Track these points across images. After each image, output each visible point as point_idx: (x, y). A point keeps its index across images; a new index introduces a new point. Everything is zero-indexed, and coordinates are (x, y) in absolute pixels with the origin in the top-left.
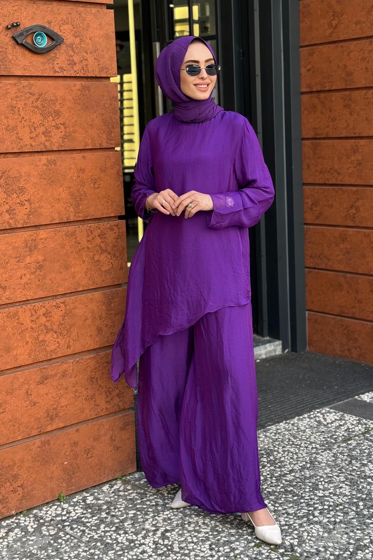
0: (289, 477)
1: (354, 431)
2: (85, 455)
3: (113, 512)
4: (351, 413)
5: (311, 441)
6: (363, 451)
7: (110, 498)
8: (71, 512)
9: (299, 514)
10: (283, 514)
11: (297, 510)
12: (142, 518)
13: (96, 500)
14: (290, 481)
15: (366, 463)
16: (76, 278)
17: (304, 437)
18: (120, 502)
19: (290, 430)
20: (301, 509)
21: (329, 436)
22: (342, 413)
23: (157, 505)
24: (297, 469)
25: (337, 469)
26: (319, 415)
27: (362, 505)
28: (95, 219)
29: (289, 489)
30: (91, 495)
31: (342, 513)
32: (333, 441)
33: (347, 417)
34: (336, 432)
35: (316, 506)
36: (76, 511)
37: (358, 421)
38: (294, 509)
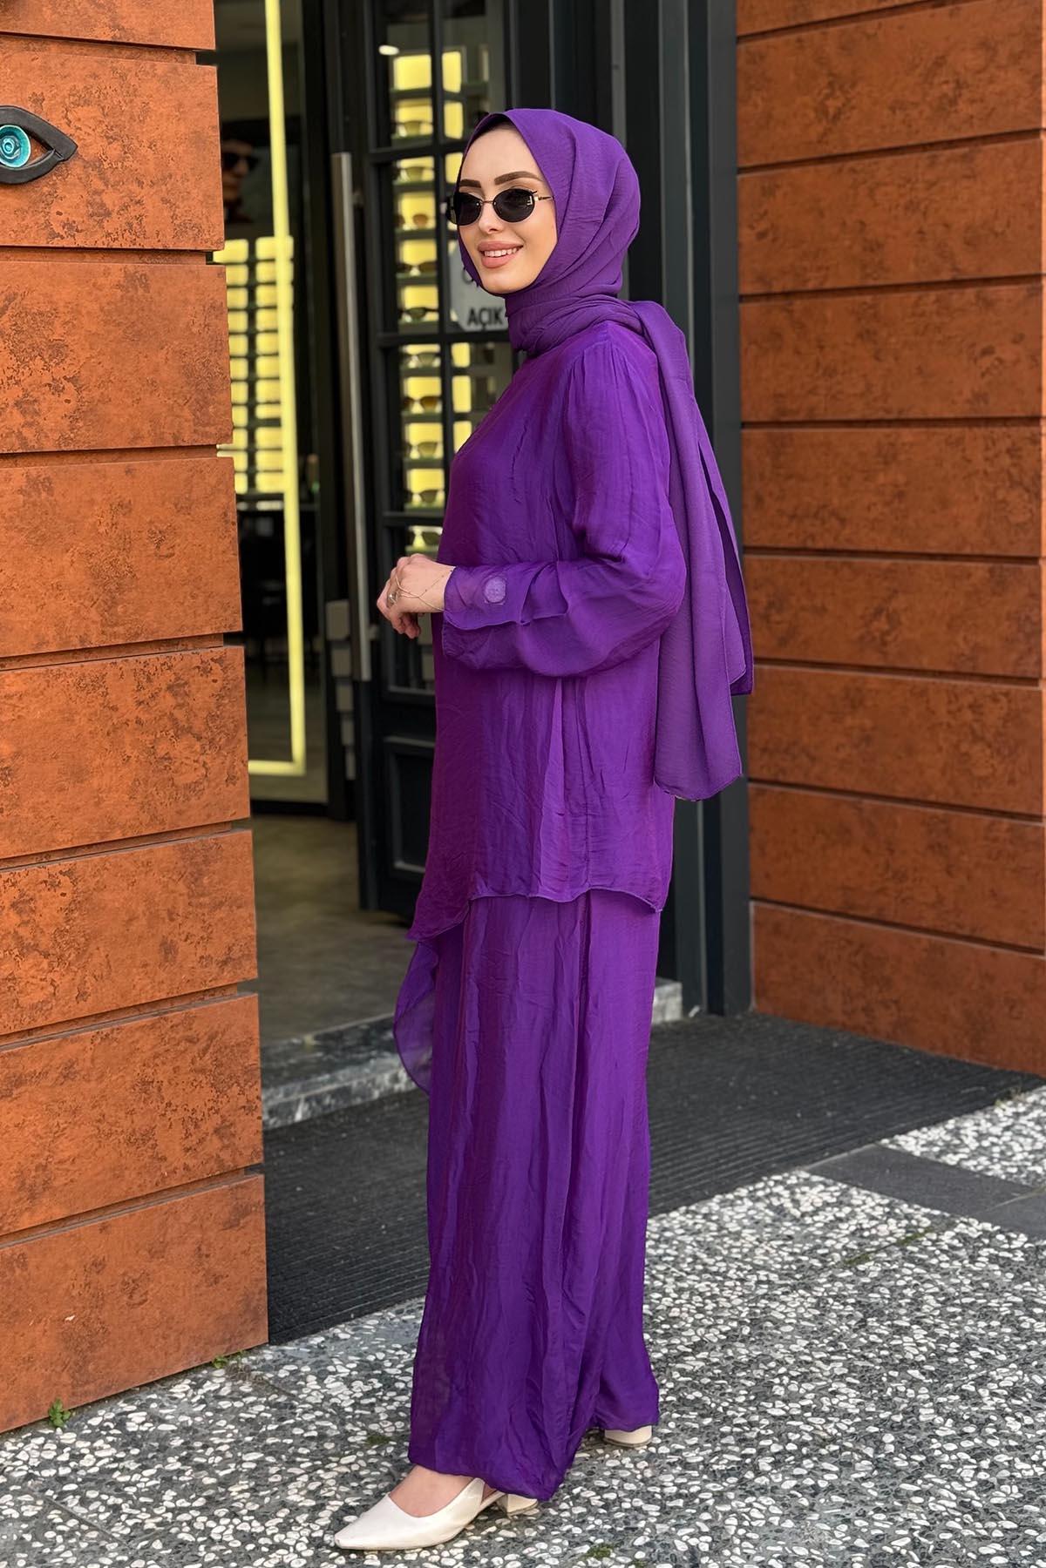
0: (693, 1364)
1: (873, 1237)
2: (126, 1298)
3: (200, 1455)
4: (868, 1185)
5: (756, 1262)
6: (898, 1291)
7: (193, 1416)
8: (83, 1455)
9: (715, 1467)
10: (673, 1465)
11: (712, 1456)
12: (278, 1473)
13: (154, 1422)
14: (693, 1374)
15: (907, 1325)
16: (102, 805)
17: (735, 1253)
18: (219, 1428)
19: (699, 1232)
20: (722, 1452)
21: (806, 1248)
22: (845, 1186)
24: (715, 1340)
25: (826, 1341)
26: (779, 1189)
27: (892, 1443)
28: (159, 643)
29: (690, 1397)
30: (140, 1408)
31: (834, 1464)
32: (816, 1263)
33: (857, 1196)
34: (824, 1238)
35: (763, 1443)
36: (97, 1453)
37: (887, 1210)
38: (704, 1453)
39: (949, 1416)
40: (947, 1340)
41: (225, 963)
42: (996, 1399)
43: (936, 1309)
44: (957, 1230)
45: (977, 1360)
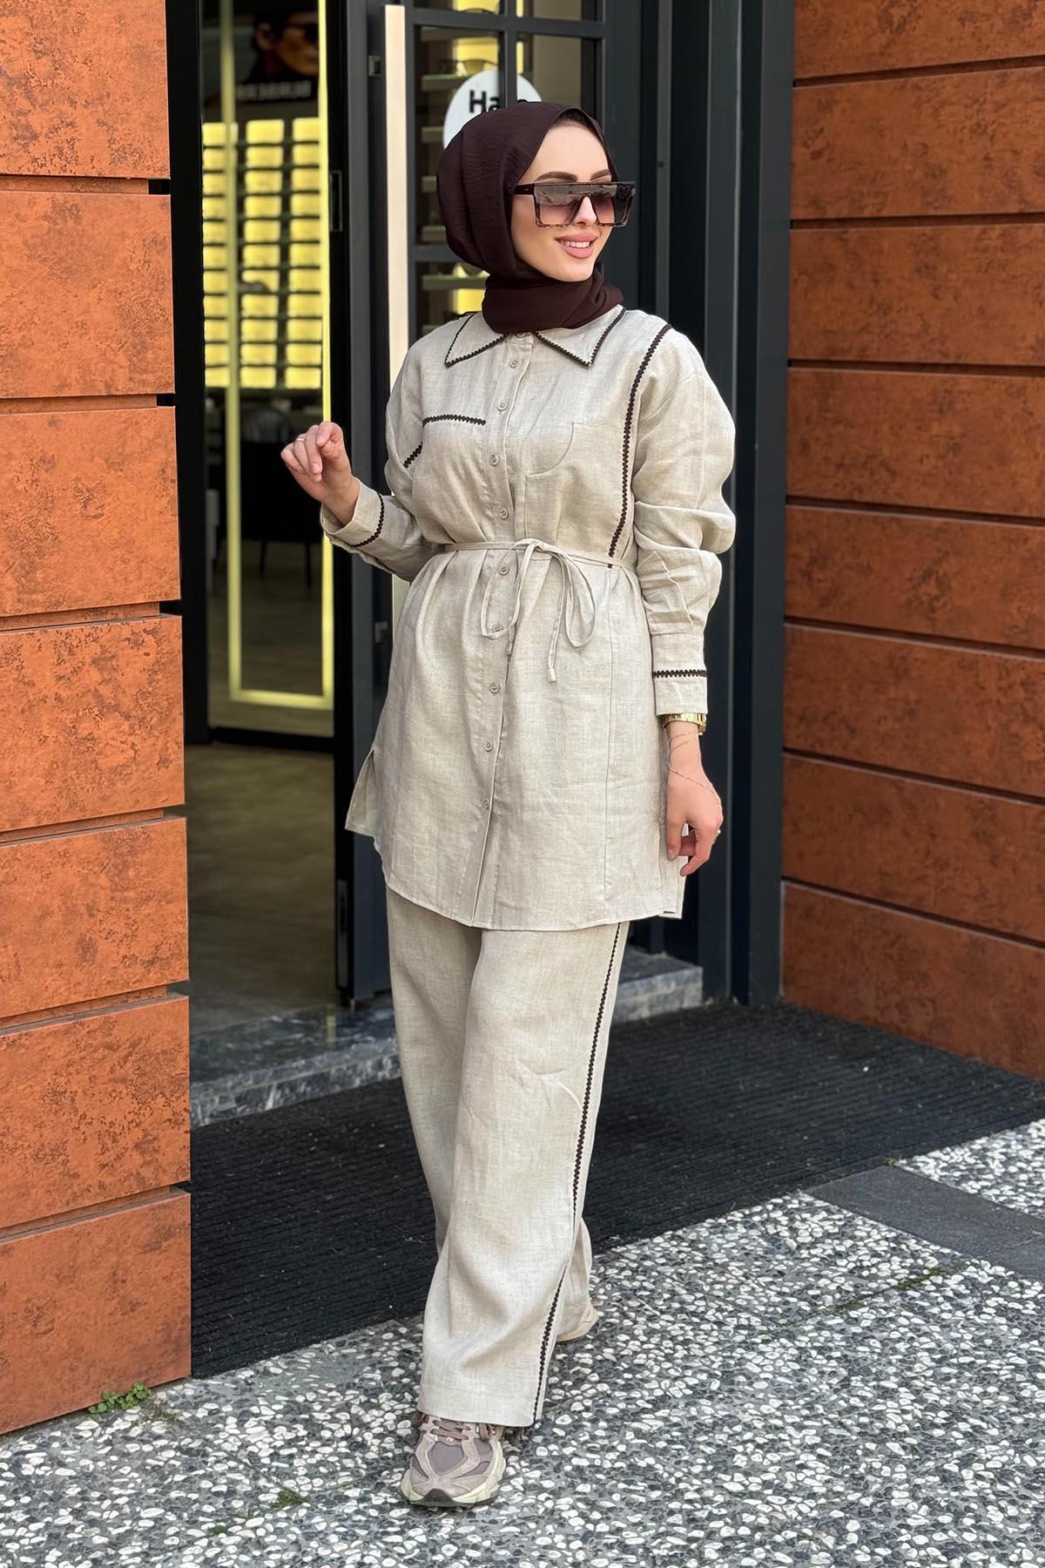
0: (650, 1423)
1: (874, 1278)
2: (29, 1327)
3: (95, 1508)
4: (875, 1214)
5: (738, 1302)
6: (891, 1345)
7: (95, 1460)
9: (656, 1552)
10: (610, 1547)
11: (654, 1538)
12: (177, 1534)
13: (52, 1466)
14: (651, 1437)
15: (895, 1386)
16: (15, 789)
17: (717, 1289)
18: (122, 1475)
19: (683, 1262)
20: (667, 1534)
21: (796, 1287)
22: (850, 1215)
23: (231, 1493)
24: (679, 1395)
25: (802, 1402)
26: (778, 1215)
27: (857, 1532)
28: (85, 612)
29: (642, 1464)
30: (41, 1447)
31: (789, 1555)
32: (805, 1306)
33: (863, 1227)
34: (819, 1276)
35: (713, 1525)
37: (892, 1245)
38: (647, 1533)
39: (927, 1501)
40: (934, 1408)
41: (152, 963)
42: (980, 1483)
43: (929, 1368)
44: (965, 1274)
45: (966, 1434)
